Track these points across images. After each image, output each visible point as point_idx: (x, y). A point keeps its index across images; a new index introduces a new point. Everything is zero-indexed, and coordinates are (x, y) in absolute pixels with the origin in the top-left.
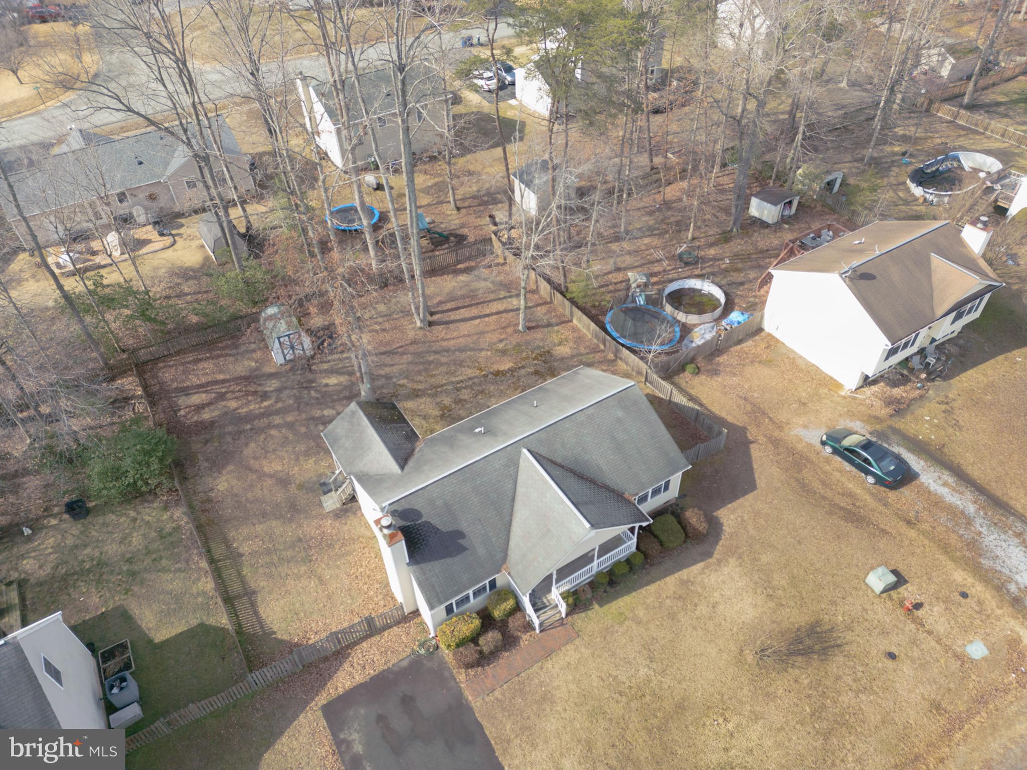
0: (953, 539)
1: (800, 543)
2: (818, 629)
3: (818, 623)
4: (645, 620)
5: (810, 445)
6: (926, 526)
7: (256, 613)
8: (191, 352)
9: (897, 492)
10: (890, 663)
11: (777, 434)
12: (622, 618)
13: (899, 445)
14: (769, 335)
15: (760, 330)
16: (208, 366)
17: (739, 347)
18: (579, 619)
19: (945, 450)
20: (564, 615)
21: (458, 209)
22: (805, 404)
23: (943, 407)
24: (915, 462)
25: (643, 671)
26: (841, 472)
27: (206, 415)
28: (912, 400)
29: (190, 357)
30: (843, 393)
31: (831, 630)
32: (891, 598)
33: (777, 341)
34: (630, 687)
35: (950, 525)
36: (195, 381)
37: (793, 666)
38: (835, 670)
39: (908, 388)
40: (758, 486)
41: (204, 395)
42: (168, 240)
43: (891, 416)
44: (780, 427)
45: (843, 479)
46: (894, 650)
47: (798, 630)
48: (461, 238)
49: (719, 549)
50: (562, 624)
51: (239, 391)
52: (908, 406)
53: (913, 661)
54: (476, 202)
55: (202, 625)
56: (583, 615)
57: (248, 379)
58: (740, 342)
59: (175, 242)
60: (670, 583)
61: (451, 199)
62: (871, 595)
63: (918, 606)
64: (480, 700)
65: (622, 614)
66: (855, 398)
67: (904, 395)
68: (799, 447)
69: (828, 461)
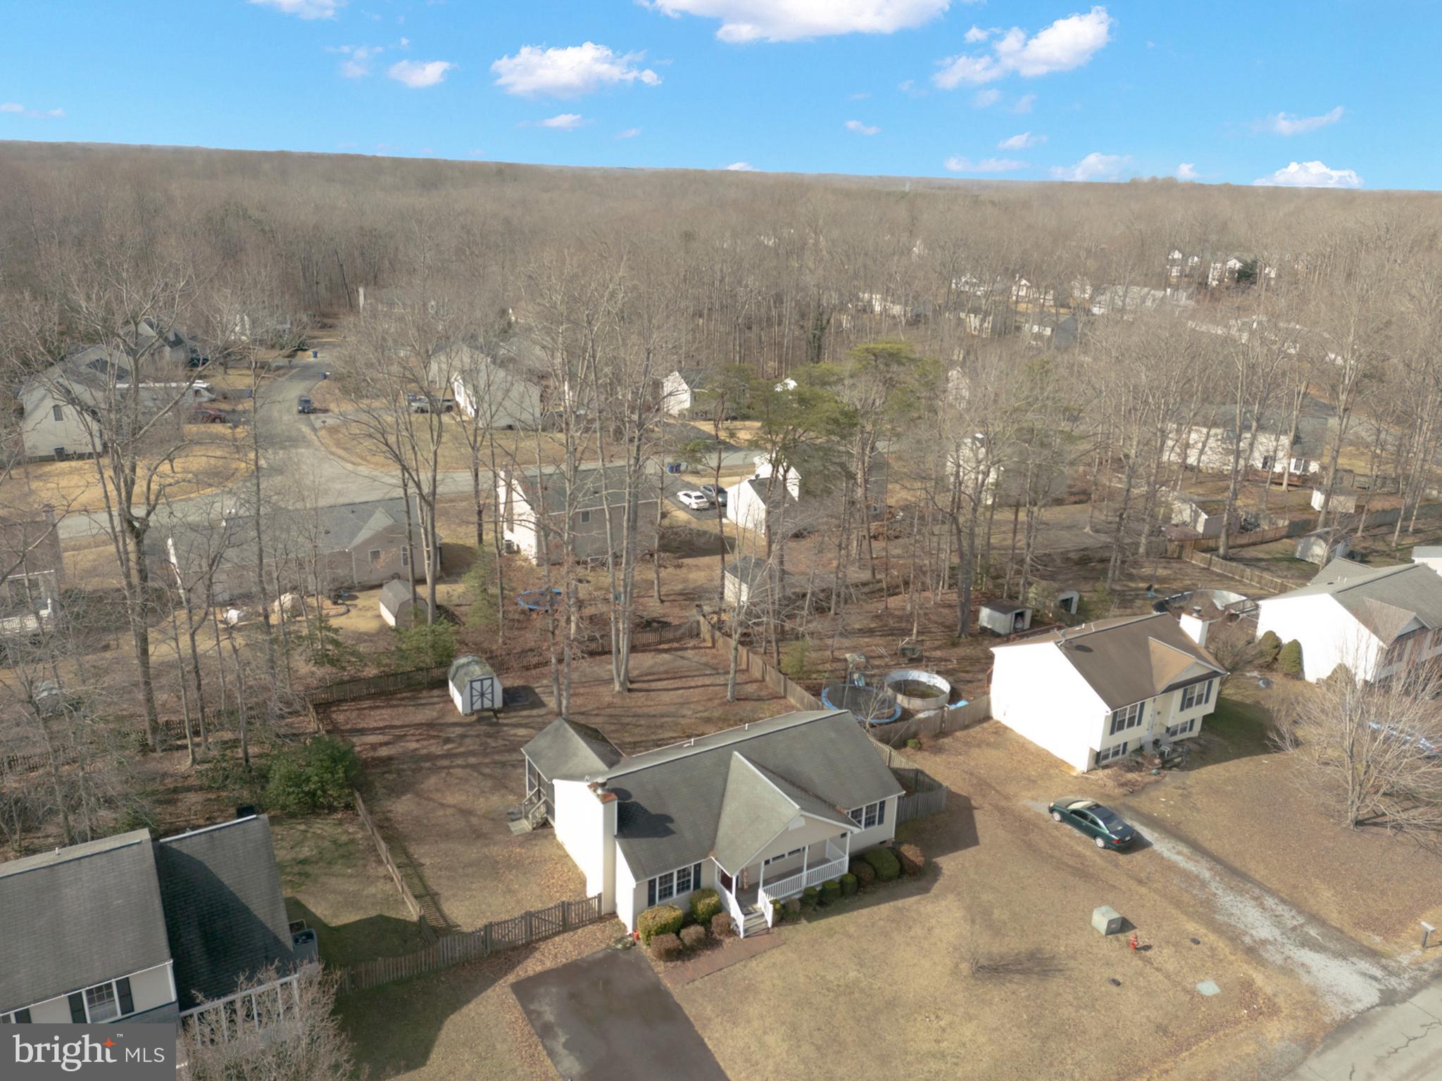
0: (1186, 897)
1: (1022, 888)
2: (1039, 956)
3: (1039, 950)
4: (855, 934)
5: (1038, 815)
6: (1159, 886)
7: (439, 910)
8: (368, 699)
9: (1128, 857)
10: (1114, 989)
11: (1003, 803)
12: (831, 933)
13: (1132, 819)
14: (998, 722)
15: (988, 718)
16: (386, 713)
17: (964, 733)
18: (787, 930)
19: (1181, 826)
20: (770, 925)
21: (662, 601)
22: (1034, 782)
23: (1180, 791)
24: (1147, 833)
25: (852, 974)
26: (1070, 837)
27: (384, 752)
28: (1146, 784)
29: (366, 704)
30: (1075, 774)
31: (1053, 958)
32: (1118, 940)
33: (1006, 728)
34: (839, 986)
35: (1183, 886)
36: (373, 725)
37: (1010, 981)
38: (1055, 988)
39: (1143, 774)
40: (981, 842)
41: (381, 737)
42: (342, 609)
43: (1125, 795)
44: (1007, 798)
45: (1072, 843)
46: (1119, 978)
47: (1017, 954)
48: (665, 625)
49: (936, 888)
50: (768, 933)
51: (420, 734)
52: (1143, 788)
53: (1138, 988)
54: (682, 597)
55: (381, 916)
56: (791, 927)
57: (430, 725)
58: (966, 727)
59: (349, 611)
60: (885, 909)
61: (656, 594)
62: (1096, 936)
63: (1147, 948)
64: (679, 986)
65: (832, 929)
66: (1087, 778)
67: (1139, 779)
68: (1027, 815)
69: (1056, 828)
